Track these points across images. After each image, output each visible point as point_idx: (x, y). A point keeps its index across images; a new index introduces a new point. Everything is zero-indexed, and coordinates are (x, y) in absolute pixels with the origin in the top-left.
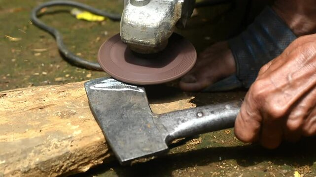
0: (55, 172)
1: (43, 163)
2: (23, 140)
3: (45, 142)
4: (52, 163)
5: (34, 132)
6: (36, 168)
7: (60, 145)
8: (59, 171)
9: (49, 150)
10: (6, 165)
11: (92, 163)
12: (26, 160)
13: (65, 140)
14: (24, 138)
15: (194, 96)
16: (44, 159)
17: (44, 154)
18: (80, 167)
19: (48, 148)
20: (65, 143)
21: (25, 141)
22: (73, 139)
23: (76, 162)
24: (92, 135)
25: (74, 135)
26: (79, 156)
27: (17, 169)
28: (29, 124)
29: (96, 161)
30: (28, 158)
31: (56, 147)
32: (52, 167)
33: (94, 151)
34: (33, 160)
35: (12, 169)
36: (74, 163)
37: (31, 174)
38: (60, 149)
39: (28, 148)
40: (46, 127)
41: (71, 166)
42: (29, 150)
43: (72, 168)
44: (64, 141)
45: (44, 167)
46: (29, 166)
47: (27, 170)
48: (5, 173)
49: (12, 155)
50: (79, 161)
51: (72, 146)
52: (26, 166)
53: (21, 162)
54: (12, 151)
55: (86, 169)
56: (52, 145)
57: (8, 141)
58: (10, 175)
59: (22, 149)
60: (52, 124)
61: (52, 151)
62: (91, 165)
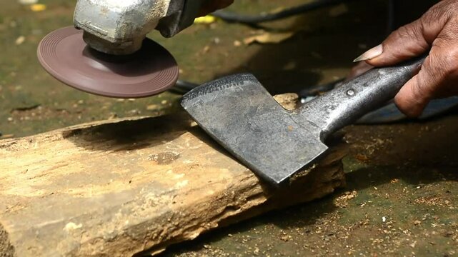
0: (151, 239)
1: (134, 227)
2: (106, 195)
4: (147, 226)
5: (120, 183)
6: (126, 235)
7: (158, 201)
8: (157, 238)
9: (143, 209)
10: (84, 230)
11: (203, 227)
12: (111, 223)
13: (164, 194)
14: (107, 192)
16: (136, 222)
17: (135, 215)
18: (187, 232)
19: (142, 207)
20: (165, 198)
21: (109, 197)
22: (175, 194)
23: (181, 225)
24: (203, 188)
25: (177, 188)
26: (185, 217)
27: (98, 236)
28: (113, 172)
29: (209, 224)
30: (113, 220)
31: (153, 204)
32: (148, 233)
33: (206, 210)
34: (121, 223)
35: (92, 236)
36: (178, 227)
37: (118, 243)
38: (157, 207)
39: (113, 206)
40: (137, 177)
41: (174, 231)
42: (115, 209)
43: (175, 234)
44: (163, 197)
45: (135, 233)
46: (115, 231)
47: (112, 237)
48: (81, 242)
49: (91, 217)
50: (185, 225)
51: (174, 203)
52: (110, 232)
53: (105, 226)
54: (91, 211)
55: (194, 235)
56: (147, 202)
57: (85, 196)
58: (89, 244)
59: (105, 209)
60: (145, 172)
61: (147, 210)
62: (201, 230)
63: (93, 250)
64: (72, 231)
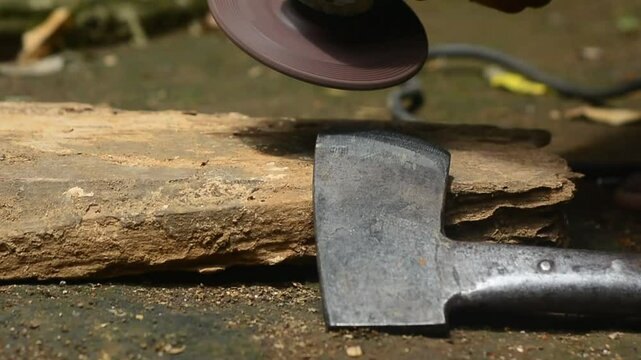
0: (200, 244)
1: (175, 217)
3: (195, 178)
4: (196, 221)
5: (188, 162)
6: (158, 224)
7: (226, 190)
8: (210, 244)
9: (197, 196)
10: (94, 202)
11: (293, 249)
12: (140, 202)
13: (239, 182)
15: (582, 173)
16: (181, 210)
17: (183, 201)
18: (263, 251)
19: (197, 191)
20: (239, 188)
22: (257, 186)
23: (253, 235)
25: (264, 179)
26: (263, 224)
27: (113, 215)
28: (189, 150)
30: (144, 199)
32: (195, 231)
33: (301, 222)
34: (156, 206)
35: (104, 213)
36: (248, 237)
37: (143, 234)
38: (221, 198)
39: (152, 180)
40: (219, 161)
41: (241, 241)
42: (153, 185)
43: (242, 247)
44: (237, 185)
45: (175, 226)
46: (141, 215)
47: (135, 222)
48: (84, 218)
49: (111, 186)
50: (261, 237)
51: (252, 198)
52: (135, 214)
53: (128, 204)
54: (115, 178)
55: (277, 258)
56: (208, 187)
57: (124, 164)
58: (96, 224)
59: (138, 181)
60: (235, 159)
61: (204, 198)
62: (289, 253)
63: (100, 234)
64: (76, 199)
